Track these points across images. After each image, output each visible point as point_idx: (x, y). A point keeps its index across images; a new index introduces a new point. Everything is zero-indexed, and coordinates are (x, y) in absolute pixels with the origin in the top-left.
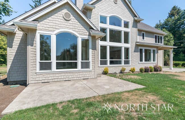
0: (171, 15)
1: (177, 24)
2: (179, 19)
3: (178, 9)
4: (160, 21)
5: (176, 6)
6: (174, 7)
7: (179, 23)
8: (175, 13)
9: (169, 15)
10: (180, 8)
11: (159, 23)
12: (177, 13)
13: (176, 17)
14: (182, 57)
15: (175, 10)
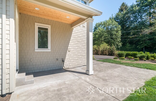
0: (121, 10)
1: (125, 17)
2: (126, 13)
3: (126, 6)
4: (112, 15)
5: (125, 3)
6: (123, 4)
7: (127, 17)
8: (124, 8)
9: (120, 11)
10: (127, 4)
11: (111, 17)
12: (125, 9)
13: (125, 12)
14: (128, 47)
15: (124, 6)
